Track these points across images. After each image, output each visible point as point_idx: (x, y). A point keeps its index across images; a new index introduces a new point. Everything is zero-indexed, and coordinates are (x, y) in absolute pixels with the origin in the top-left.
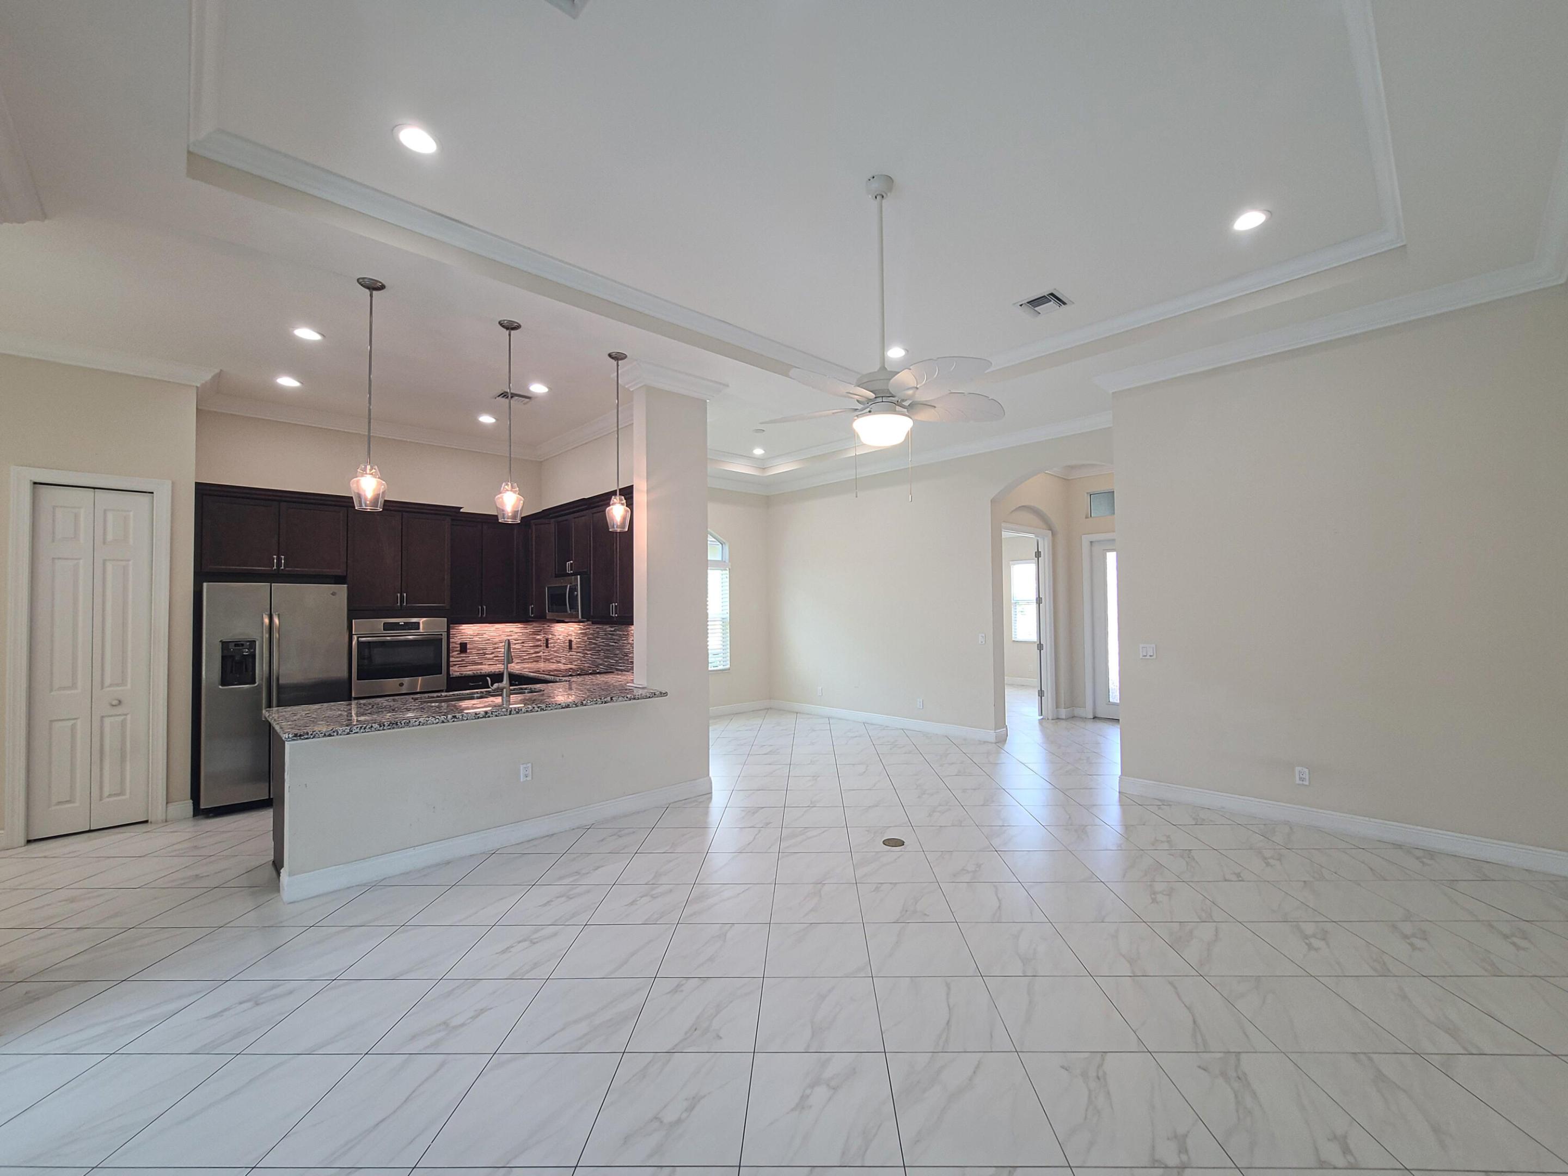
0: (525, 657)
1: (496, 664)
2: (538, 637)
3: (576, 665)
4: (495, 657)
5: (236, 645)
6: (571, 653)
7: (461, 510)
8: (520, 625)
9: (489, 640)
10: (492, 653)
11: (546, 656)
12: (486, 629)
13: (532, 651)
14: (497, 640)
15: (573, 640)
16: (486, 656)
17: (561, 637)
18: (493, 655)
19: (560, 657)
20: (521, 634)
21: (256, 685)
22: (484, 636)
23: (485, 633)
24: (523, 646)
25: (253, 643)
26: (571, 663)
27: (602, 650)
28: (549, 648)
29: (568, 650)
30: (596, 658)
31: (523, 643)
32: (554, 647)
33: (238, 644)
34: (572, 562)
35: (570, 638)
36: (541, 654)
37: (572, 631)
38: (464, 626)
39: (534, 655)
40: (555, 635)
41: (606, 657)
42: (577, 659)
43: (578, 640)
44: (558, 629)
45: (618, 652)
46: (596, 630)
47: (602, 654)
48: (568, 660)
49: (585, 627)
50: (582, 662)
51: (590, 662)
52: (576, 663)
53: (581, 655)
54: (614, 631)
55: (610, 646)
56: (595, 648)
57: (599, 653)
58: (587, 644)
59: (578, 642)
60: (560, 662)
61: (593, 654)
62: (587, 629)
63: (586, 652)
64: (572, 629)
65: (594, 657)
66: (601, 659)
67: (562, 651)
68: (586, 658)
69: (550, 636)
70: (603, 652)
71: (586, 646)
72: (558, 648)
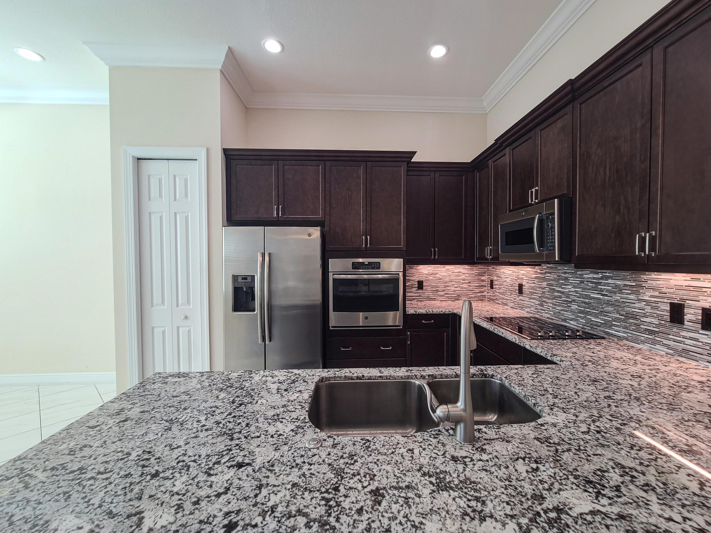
0: (471, 296)
1: (446, 301)
2: (483, 278)
3: (527, 312)
4: (446, 294)
5: (243, 279)
6: (521, 298)
7: (415, 159)
8: (466, 267)
9: (440, 279)
10: (443, 291)
11: (490, 296)
12: (438, 269)
13: (477, 291)
14: (447, 279)
15: (524, 284)
16: (438, 293)
17: (508, 280)
18: (444, 293)
19: (507, 300)
20: (467, 275)
21: (255, 313)
22: (437, 276)
23: (438, 273)
24: (469, 285)
25: (253, 277)
26: (522, 308)
27: (574, 301)
28: (494, 290)
29: (518, 294)
30: (561, 310)
31: (469, 283)
32: (500, 288)
33: (245, 278)
34: (537, 188)
35: (520, 281)
36: (485, 293)
37: (523, 274)
38: (421, 267)
39: (479, 294)
40: (501, 277)
41: (581, 312)
42: (530, 306)
43: (533, 285)
44: (506, 272)
45: (610, 309)
46: (563, 275)
47: (574, 307)
48: (518, 304)
49: (544, 271)
50: (538, 310)
51: (552, 313)
52: (528, 310)
53: (537, 302)
54: (602, 278)
55: (591, 298)
56: (560, 297)
57: (568, 305)
58: (547, 291)
59: (532, 288)
60: (506, 305)
61: (558, 304)
62: (546, 273)
63: (544, 300)
64: (523, 272)
65: (558, 308)
66: (572, 311)
67: (509, 294)
68: (545, 306)
69: (495, 278)
70: (576, 304)
71: (544, 293)
72: (506, 291)
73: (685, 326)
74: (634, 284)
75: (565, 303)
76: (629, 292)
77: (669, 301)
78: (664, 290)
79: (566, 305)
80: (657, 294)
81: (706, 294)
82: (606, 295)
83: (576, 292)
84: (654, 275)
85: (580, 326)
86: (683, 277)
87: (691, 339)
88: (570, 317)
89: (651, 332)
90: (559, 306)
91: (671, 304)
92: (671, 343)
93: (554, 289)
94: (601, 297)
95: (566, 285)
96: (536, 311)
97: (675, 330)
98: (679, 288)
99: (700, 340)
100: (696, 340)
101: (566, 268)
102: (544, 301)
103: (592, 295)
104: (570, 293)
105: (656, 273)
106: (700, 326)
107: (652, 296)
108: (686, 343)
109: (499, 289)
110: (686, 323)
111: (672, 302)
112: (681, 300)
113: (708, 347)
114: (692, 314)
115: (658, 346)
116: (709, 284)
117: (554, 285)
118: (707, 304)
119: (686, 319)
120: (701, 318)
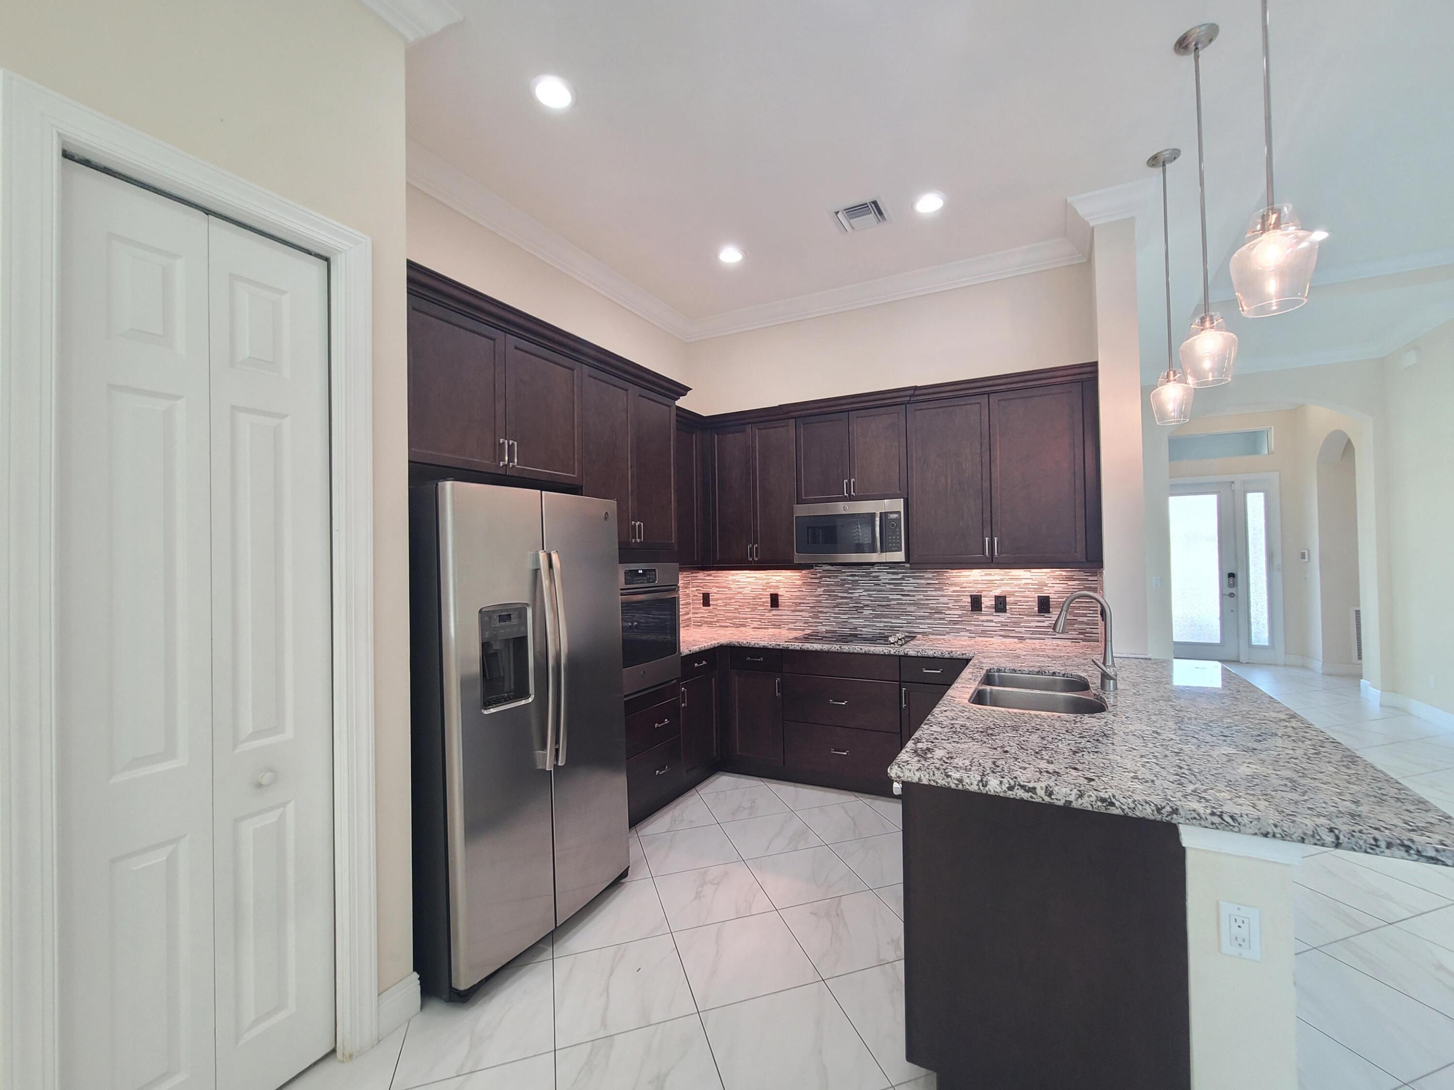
2: (687, 591)
3: (789, 629)
6: (774, 612)
11: (701, 617)
15: (779, 593)
17: (745, 591)
19: (746, 619)
21: (530, 700)
26: (777, 626)
27: (867, 606)
28: (711, 607)
29: (770, 608)
30: (849, 618)
32: (727, 604)
33: (506, 616)
35: (773, 591)
36: (691, 615)
37: (779, 581)
40: (730, 589)
41: (877, 616)
42: (794, 621)
43: (798, 594)
44: (741, 580)
45: (912, 608)
46: (850, 578)
47: (867, 612)
48: (769, 622)
49: (819, 575)
50: (809, 624)
51: (835, 624)
52: (791, 626)
53: (807, 615)
54: (902, 579)
55: (890, 600)
56: (847, 604)
57: (859, 611)
58: (825, 599)
59: (798, 597)
60: (744, 626)
61: (842, 612)
62: (821, 578)
63: (820, 610)
64: (778, 578)
65: (842, 616)
66: (866, 619)
67: (749, 610)
68: (821, 618)
69: (715, 590)
70: (870, 608)
71: (820, 601)
72: (740, 606)
73: (983, 613)
74: (937, 582)
75: (854, 609)
76: (933, 589)
77: (970, 594)
78: (965, 585)
79: (856, 612)
80: (958, 589)
81: (996, 585)
82: (908, 595)
83: (870, 596)
84: (955, 572)
85: (877, 631)
86: (979, 573)
87: (988, 621)
88: (862, 623)
89: (956, 622)
90: (844, 614)
91: (971, 596)
92: (973, 628)
93: (837, 596)
94: (902, 597)
95: (856, 589)
96: (807, 625)
97: (975, 617)
98: (977, 583)
99: (994, 621)
100: (991, 621)
101: (854, 571)
102: (821, 612)
103: (891, 597)
104: (861, 598)
105: (956, 571)
106: (994, 610)
107: (954, 591)
108: (985, 625)
109: (725, 606)
110: (983, 609)
111: (972, 594)
112: (979, 591)
113: (999, 625)
114: (988, 602)
115: (962, 633)
116: (998, 578)
117: (836, 591)
118: (998, 592)
119: (983, 606)
120: (994, 603)
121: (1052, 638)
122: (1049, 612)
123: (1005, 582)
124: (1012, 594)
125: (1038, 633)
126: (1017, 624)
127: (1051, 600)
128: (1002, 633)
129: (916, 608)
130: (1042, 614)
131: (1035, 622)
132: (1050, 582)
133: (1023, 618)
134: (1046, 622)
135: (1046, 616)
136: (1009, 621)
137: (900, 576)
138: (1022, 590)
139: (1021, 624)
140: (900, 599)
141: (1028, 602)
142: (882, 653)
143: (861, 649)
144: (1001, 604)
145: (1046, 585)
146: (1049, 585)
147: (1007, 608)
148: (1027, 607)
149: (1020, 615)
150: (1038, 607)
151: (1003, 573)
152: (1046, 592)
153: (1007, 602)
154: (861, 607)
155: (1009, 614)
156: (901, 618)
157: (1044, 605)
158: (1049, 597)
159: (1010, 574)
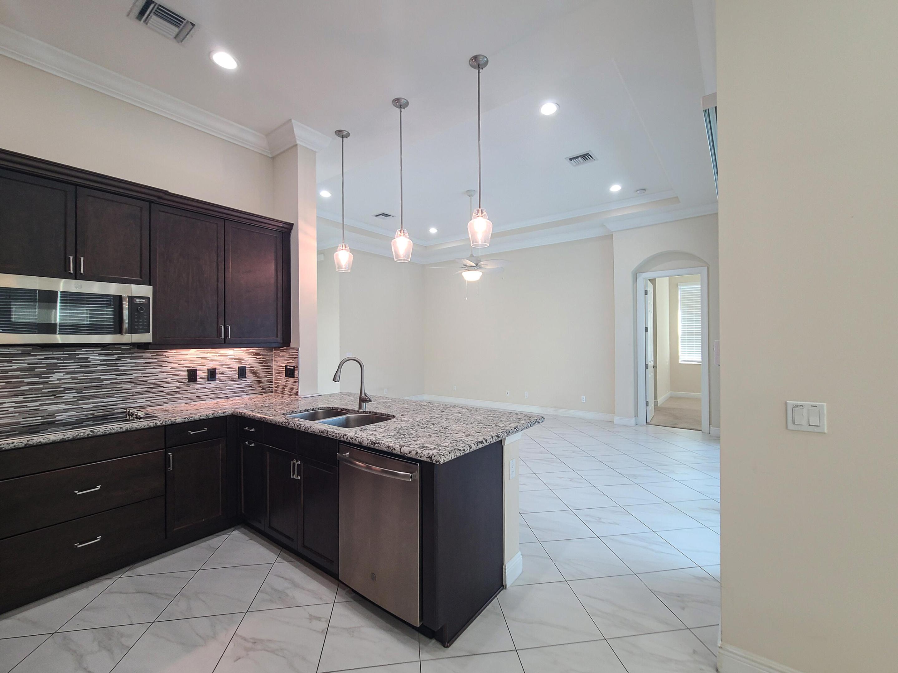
30: (40, 405)
41: (83, 398)
45: (129, 386)
46: (44, 362)
47: (69, 396)
51: (17, 414)
54: (116, 360)
56: (39, 389)
57: (57, 395)
61: (30, 399)
65: (30, 404)
70: (75, 391)
73: (198, 382)
74: (156, 361)
76: (152, 367)
77: (187, 369)
78: (183, 362)
80: (176, 365)
81: (208, 361)
82: (124, 374)
84: (174, 352)
86: (195, 352)
87: (201, 388)
89: (173, 393)
90: (32, 402)
91: (188, 370)
92: (189, 396)
93: (23, 382)
95: (53, 373)
97: (191, 386)
98: (193, 360)
99: (207, 388)
100: (205, 388)
103: (102, 377)
106: (207, 380)
107: (173, 368)
108: (199, 392)
110: (198, 380)
111: (189, 369)
112: (194, 366)
113: (211, 390)
114: (202, 374)
115: (179, 401)
116: (211, 355)
117: (20, 377)
118: (210, 366)
119: (198, 377)
120: (207, 375)
121: (247, 394)
122: (245, 377)
123: (216, 358)
124: (221, 366)
125: (238, 393)
126: (223, 388)
127: (246, 369)
128: (213, 396)
129: (133, 385)
130: (240, 379)
131: (235, 385)
132: (246, 357)
133: (228, 383)
134: (243, 384)
135: (243, 380)
136: (218, 386)
137: (115, 357)
138: (228, 363)
139: (227, 388)
140: (116, 379)
141: (231, 371)
142: (147, 427)
143: (121, 428)
144: (212, 374)
145: (243, 359)
146: (245, 359)
147: (217, 377)
148: (231, 375)
149: (226, 381)
150: (238, 375)
151: (214, 351)
152: (243, 363)
153: (217, 373)
154: (62, 391)
155: (218, 381)
156: (116, 396)
157: (242, 372)
158: (245, 366)
159: (219, 352)
